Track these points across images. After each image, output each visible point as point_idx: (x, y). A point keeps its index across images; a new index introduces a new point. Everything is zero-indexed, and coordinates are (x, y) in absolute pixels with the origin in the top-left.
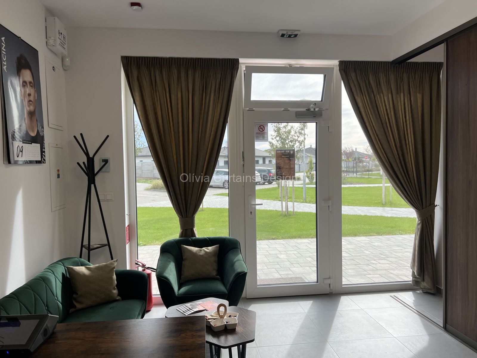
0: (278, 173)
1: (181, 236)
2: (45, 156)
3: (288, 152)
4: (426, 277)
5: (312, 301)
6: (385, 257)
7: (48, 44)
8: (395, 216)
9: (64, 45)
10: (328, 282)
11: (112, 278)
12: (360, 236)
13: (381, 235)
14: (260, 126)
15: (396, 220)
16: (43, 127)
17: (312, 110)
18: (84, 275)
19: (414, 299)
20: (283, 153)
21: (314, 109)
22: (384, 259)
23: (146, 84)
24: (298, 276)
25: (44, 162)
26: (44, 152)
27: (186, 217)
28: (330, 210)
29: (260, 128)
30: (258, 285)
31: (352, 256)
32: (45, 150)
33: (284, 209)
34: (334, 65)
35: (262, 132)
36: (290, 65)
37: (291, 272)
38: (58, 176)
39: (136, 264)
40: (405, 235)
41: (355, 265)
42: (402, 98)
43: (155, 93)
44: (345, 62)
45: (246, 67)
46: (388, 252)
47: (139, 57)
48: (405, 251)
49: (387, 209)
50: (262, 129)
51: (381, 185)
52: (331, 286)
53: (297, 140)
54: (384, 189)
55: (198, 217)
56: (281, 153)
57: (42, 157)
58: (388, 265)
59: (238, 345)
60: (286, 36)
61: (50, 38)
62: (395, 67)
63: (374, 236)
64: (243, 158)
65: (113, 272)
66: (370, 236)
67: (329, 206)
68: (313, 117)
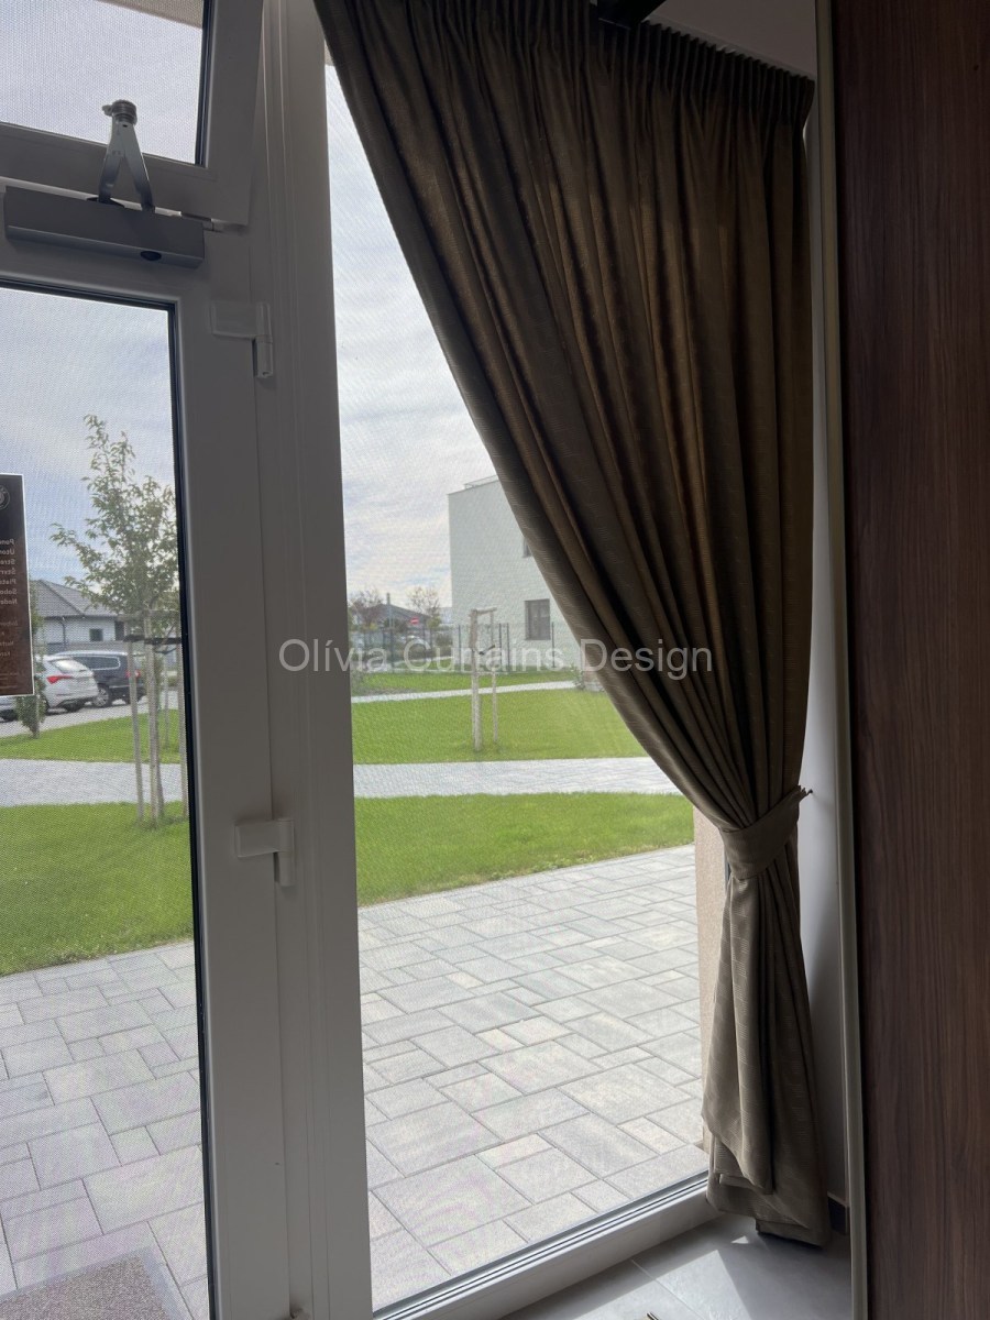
6: (536, 998)
12: (427, 893)
15: (527, 805)
22: (535, 1012)
24: (120, 1250)
28: (285, 879)
33: (147, 798)
46: (540, 967)
51: (469, 692)
67: (275, 854)
68: (144, 254)
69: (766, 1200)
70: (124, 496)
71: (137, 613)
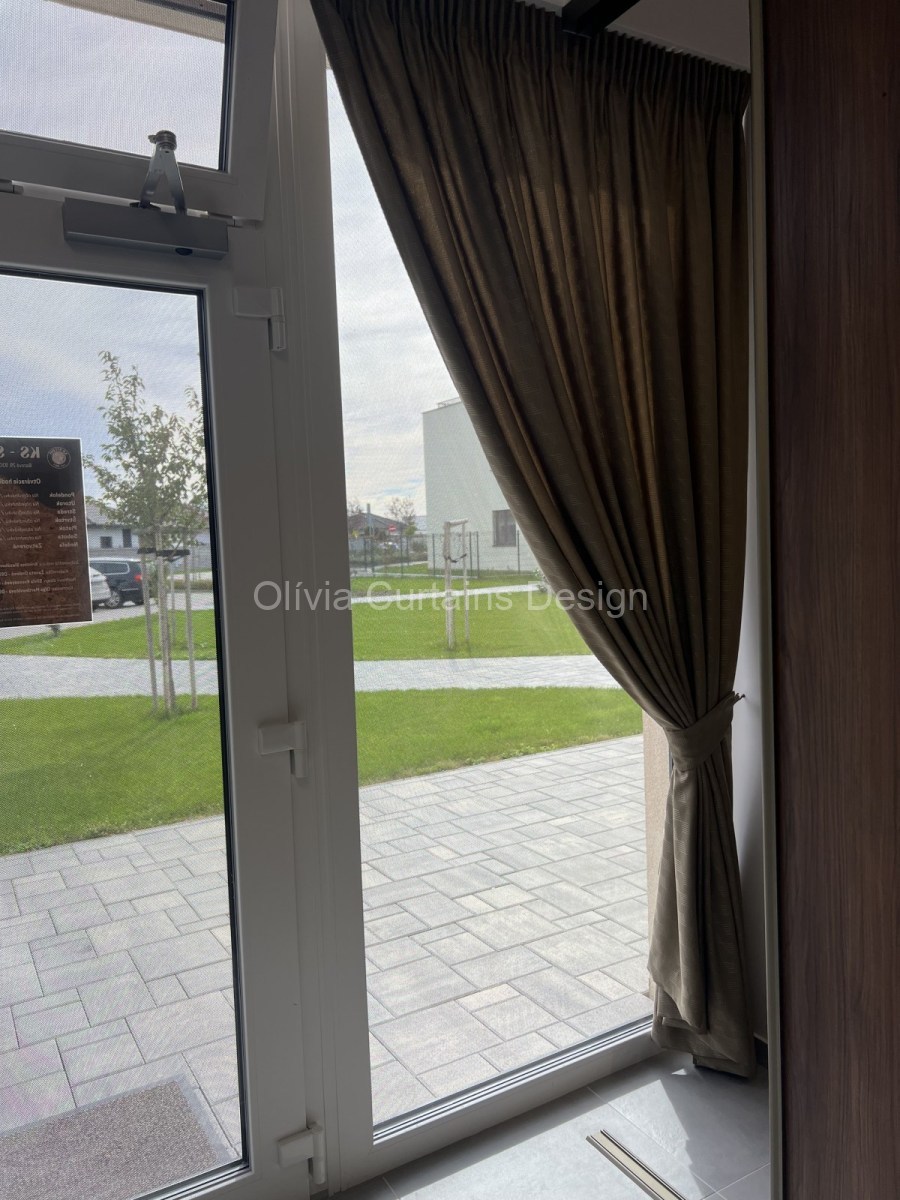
6: (505, 868)
8: (489, 685)
10: (302, 1148)
12: (409, 776)
19: (687, 1138)
22: (505, 880)
24: (160, 1076)
28: (299, 773)
37: (129, 1054)
40: (537, 756)
52: (321, 1168)
58: (528, 916)
63: (450, 769)
67: (291, 752)
68: (178, 250)
69: (701, 1038)
70: (136, 423)
71: (150, 528)
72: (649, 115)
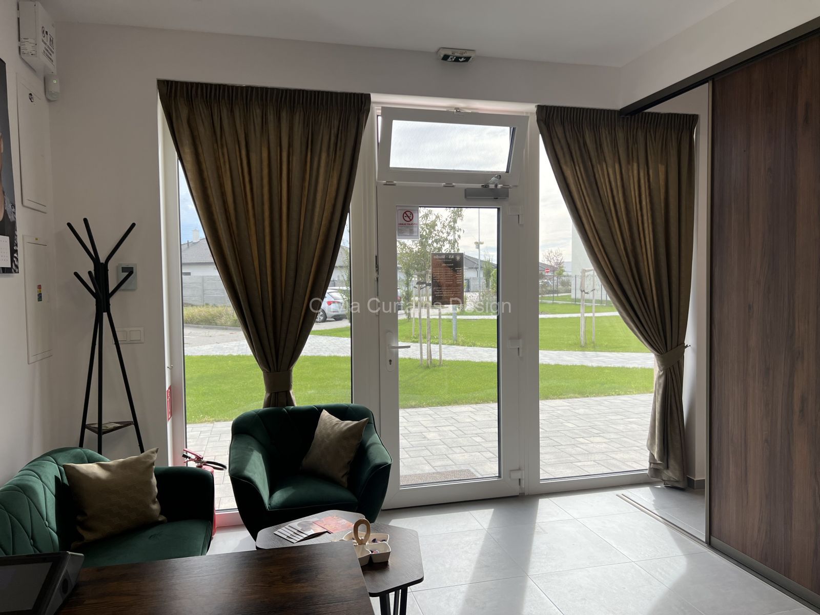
0: (436, 293)
1: (268, 403)
2: (17, 259)
3: (453, 257)
4: (672, 462)
5: (493, 509)
6: (599, 432)
7: (21, 51)
8: (604, 365)
9: (51, 55)
10: (516, 475)
11: (149, 483)
12: (554, 399)
13: (588, 396)
14: (405, 213)
15: (607, 371)
16: (14, 206)
17: (492, 186)
18: (98, 480)
19: (654, 499)
20: (443, 259)
21: (496, 186)
22: (598, 435)
23: (203, 131)
24: (463, 468)
25: (17, 270)
26: (16, 251)
27: (277, 371)
28: (521, 355)
29: (405, 215)
30: (401, 486)
31: (546, 431)
32: (18, 249)
33: (425, 357)
34: (527, 113)
35: (409, 223)
36: (457, 109)
37: (450, 462)
38: (40, 297)
39: (185, 456)
40: (625, 396)
41: (553, 446)
42: (636, 172)
43: (220, 150)
44: (547, 107)
45: (383, 109)
46: (603, 424)
47: (192, 84)
48: (629, 422)
49: (590, 354)
50: (409, 217)
51: (579, 315)
52: (523, 482)
53: (446, 239)
54: (582, 322)
55: (297, 370)
56: (441, 259)
57: (12, 261)
58: (604, 445)
59: (396, 590)
60: (452, 59)
61: (26, 40)
62: (625, 120)
63: (576, 398)
64: (377, 266)
65: (152, 472)
66: (571, 398)
67: (518, 348)
68: (493, 198)
72: (653, 138)
